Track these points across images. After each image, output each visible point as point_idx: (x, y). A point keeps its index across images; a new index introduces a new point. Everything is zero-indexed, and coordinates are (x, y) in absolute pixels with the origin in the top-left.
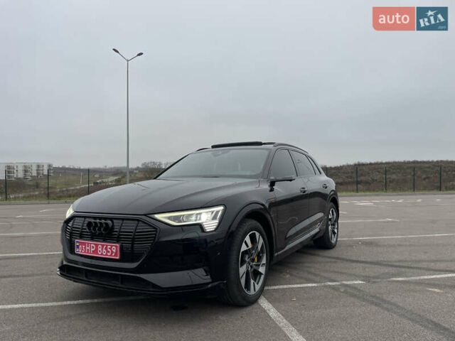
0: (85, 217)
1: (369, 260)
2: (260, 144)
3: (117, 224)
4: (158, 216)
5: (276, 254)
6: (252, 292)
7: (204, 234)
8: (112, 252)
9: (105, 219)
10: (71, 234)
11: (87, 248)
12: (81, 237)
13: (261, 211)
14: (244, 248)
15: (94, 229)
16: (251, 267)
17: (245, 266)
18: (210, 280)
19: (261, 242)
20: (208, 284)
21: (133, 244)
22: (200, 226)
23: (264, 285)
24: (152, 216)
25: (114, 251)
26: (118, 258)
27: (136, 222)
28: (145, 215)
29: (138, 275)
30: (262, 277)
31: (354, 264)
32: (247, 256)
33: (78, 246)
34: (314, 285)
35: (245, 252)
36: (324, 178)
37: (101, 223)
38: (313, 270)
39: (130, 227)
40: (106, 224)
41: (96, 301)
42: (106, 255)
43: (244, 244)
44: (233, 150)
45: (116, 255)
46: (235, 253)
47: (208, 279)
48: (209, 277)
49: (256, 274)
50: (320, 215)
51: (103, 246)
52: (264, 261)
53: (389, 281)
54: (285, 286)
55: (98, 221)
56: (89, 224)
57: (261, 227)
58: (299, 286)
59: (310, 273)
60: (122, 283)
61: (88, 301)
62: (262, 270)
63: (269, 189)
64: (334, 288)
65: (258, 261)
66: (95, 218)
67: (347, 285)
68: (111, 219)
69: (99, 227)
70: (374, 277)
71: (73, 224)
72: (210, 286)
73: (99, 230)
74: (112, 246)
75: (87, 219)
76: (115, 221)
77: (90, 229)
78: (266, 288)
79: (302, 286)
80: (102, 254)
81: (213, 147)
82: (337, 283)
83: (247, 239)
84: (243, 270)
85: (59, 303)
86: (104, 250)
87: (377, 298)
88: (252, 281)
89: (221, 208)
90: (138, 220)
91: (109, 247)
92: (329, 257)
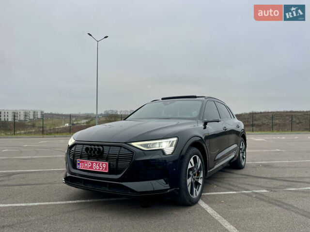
0: (83, 144)
1: (269, 177)
2: (195, 97)
3: (106, 149)
4: (134, 144)
5: (209, 171)
6: (194, 196)
7: (164, 156)
8: (103, 168)
9: (98, 145)
10: (74, 156)
11: (85, 165)
12: (81, 157)
13: (200, 142)
14: (190, 166)
15: (90, 152)
16: (194, 179)
17: (190, 178)
18: (169, 187)
19: (199, 162)
20: (167, 190)
21: (117, 162)
22: (162, 151)
23: (202, 192)
24: (130, 143)
25: (105, 167)
26: (107, 171)
27: (120, 148)
28: (125, 143)
29: (121, 183)
30: (201, 186)
31: (259, 179)
32: (191, 172)
33: (79, 164)
34: (234, 192)
35: (190, 169)
36: (236, 121)
37: (95, 148)
38: (232, 183)
39: (115, 151)
40: (99, 149)
41: (89, 201)
42: (99, 169)
43: (190, 164)
44: (178, 101)
45: (106, 169)
46: (184, 169)
47: (167, 186)
48: (168, 185)
49: (197, 184)
50: (235, 146)
51: (96, 163)
52: (202, 176)
53: (285, 191)
54: (215, 193)
55: (93, 147)
56: (87, 149)
57: (200, 153)
58: (224, 193)
59: (230, 185)
60: (109, 189)
61: (84, 201)
62: (200, 181)
63: (203, 127)
64: (248, 195)
65: (198, 176)
66: (91, 145)
67: (256, 193)
68: (102, 146)
69: (94, 151)
70: (274, 188)
71: (75, 149)
72: (168, 191)
73: (94, 152)
74: (103, 163)
75: (85, 146)
76: (104, 147)
77: (87, 152)
78: (202, 194)
79: (226, 193)
80: (96, 169)
81: (163, 99)
82: (250, 192)
83: (192, 160)
84: (189, 181)
85: (64, 202)
86: (97, 166)
87: (279, 201)
88: (195, 189)
89: (175, 139)
90: (121, 146)
91: (101, 164)
92: (242, 175)
